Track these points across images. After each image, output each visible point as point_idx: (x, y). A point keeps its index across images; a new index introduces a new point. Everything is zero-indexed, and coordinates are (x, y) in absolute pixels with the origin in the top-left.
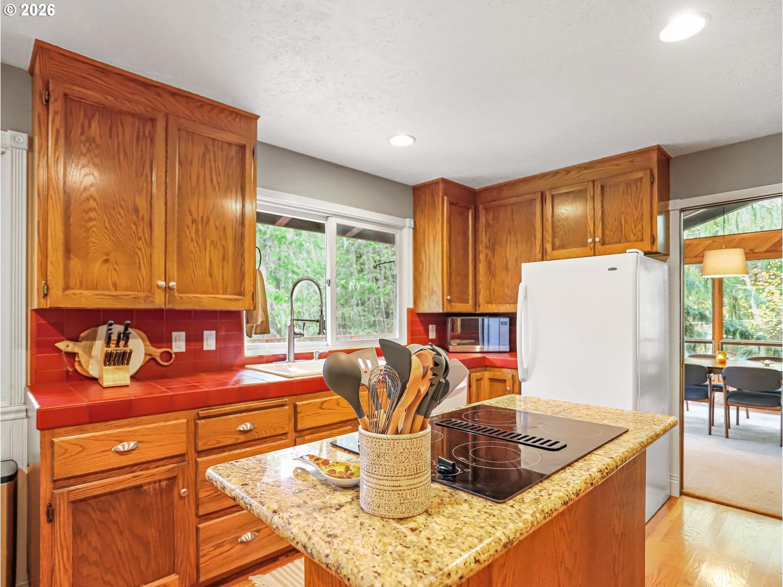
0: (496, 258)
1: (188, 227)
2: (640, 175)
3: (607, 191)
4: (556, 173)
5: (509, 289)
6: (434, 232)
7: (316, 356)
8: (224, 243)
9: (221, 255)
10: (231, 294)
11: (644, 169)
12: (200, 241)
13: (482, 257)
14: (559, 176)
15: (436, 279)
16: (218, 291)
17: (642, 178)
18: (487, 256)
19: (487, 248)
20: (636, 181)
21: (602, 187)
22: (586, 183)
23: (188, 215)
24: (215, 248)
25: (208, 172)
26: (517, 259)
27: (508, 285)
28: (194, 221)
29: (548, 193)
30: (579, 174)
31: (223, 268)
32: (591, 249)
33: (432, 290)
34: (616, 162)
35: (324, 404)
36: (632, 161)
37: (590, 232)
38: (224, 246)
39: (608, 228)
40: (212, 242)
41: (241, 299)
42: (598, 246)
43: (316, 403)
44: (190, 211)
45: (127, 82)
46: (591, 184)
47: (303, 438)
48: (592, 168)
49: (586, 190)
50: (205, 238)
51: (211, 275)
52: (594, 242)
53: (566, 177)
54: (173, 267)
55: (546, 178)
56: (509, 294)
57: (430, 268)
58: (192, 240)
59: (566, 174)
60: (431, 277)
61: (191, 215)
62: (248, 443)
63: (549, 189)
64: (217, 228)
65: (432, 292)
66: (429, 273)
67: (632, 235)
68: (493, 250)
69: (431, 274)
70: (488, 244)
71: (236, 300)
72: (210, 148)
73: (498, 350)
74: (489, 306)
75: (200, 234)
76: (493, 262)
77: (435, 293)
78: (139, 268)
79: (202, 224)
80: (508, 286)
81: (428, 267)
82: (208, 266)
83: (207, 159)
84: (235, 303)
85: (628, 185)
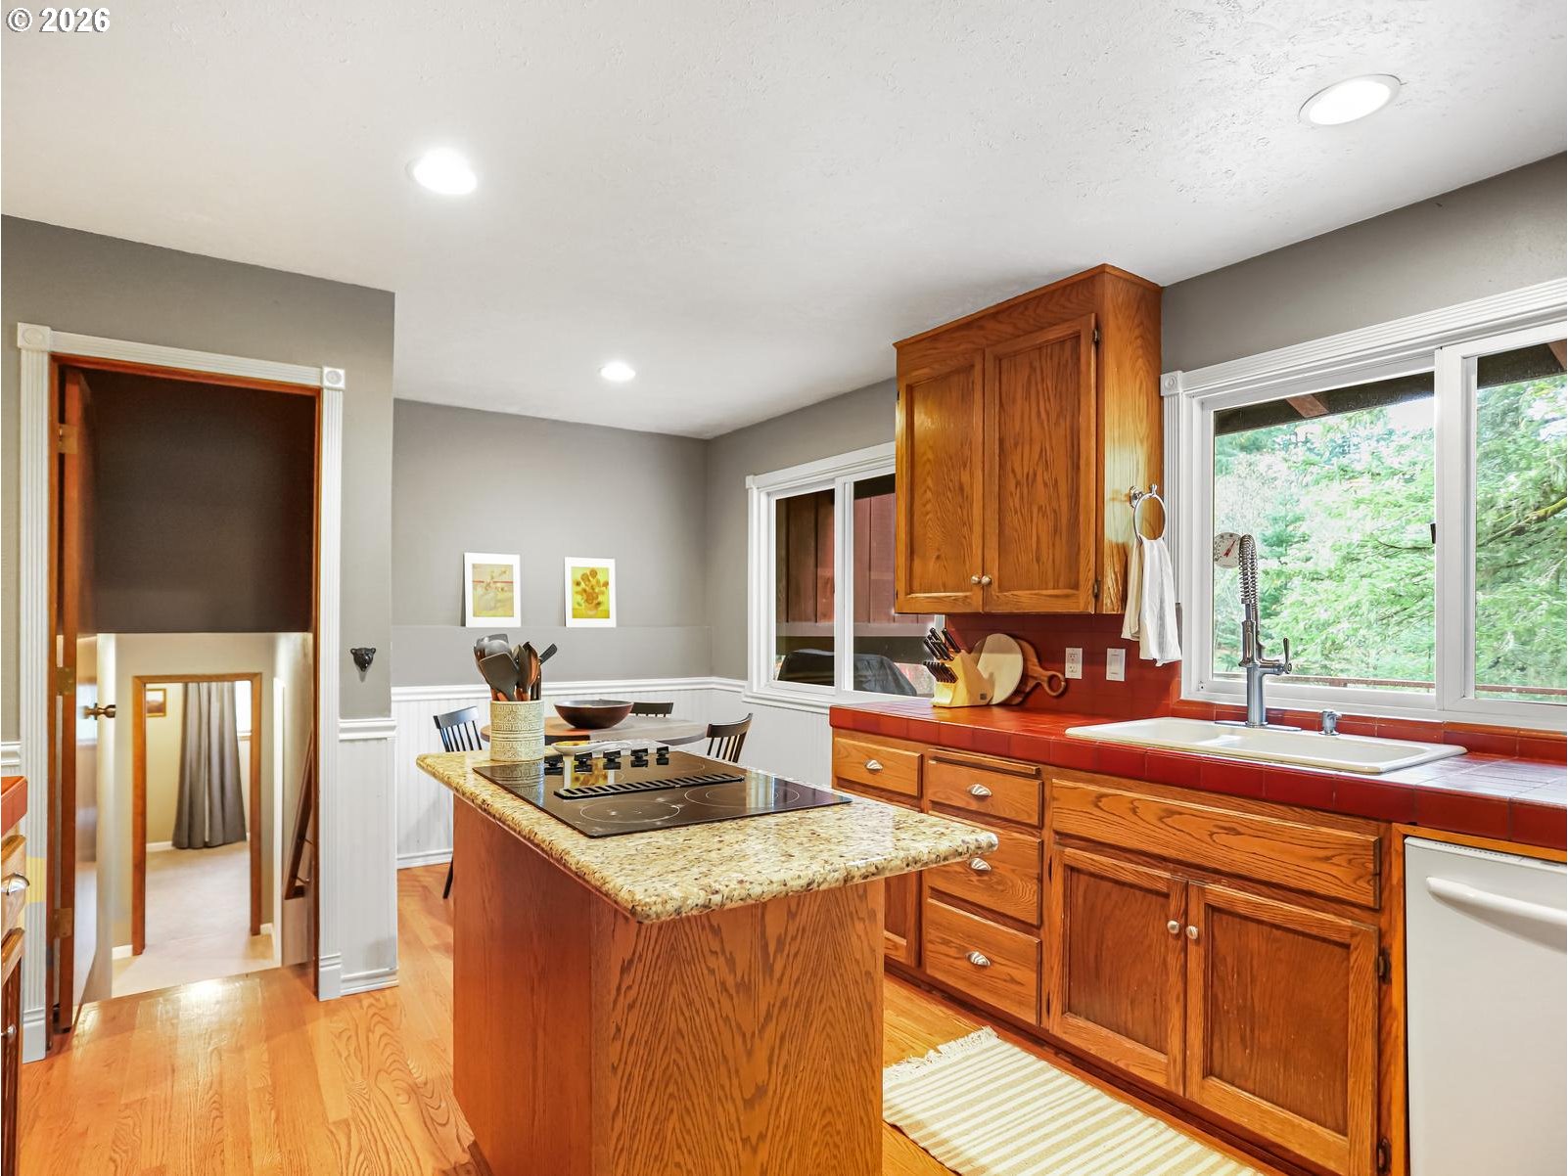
1: (1011, 494)
7: (1328, 723)
8: (1055, 504)
9: (1051, 524)
10: (1065, 588)
12: (1025, 511)
16: (1046, 583)
23: (1011, 475)
24: (1043, 516)
25: (1034, 405)
28: (1018, 484)
31: (1054, 545)
35: (1104, 800)
38: (1055, 511)
40: (1040, 508)
41: (1073, 595)
43: (1088, 793)
44: (1013, 471)
45: (954, 335)
47: (1061, 848)
50: (1031, 505)
51: (1038, 561)
54: (993, 554)
58: (1016, 512)
61: (1015, 476)
62: (987, 819)
64: (1046, 485)
71: (1067, 596)
72: (1037, 364)
75: (1025, 500)
78: (964, 561)
79: (1028, 485)
82: (1034, 546)
83: (1033, 382)
84: (1062, 601)
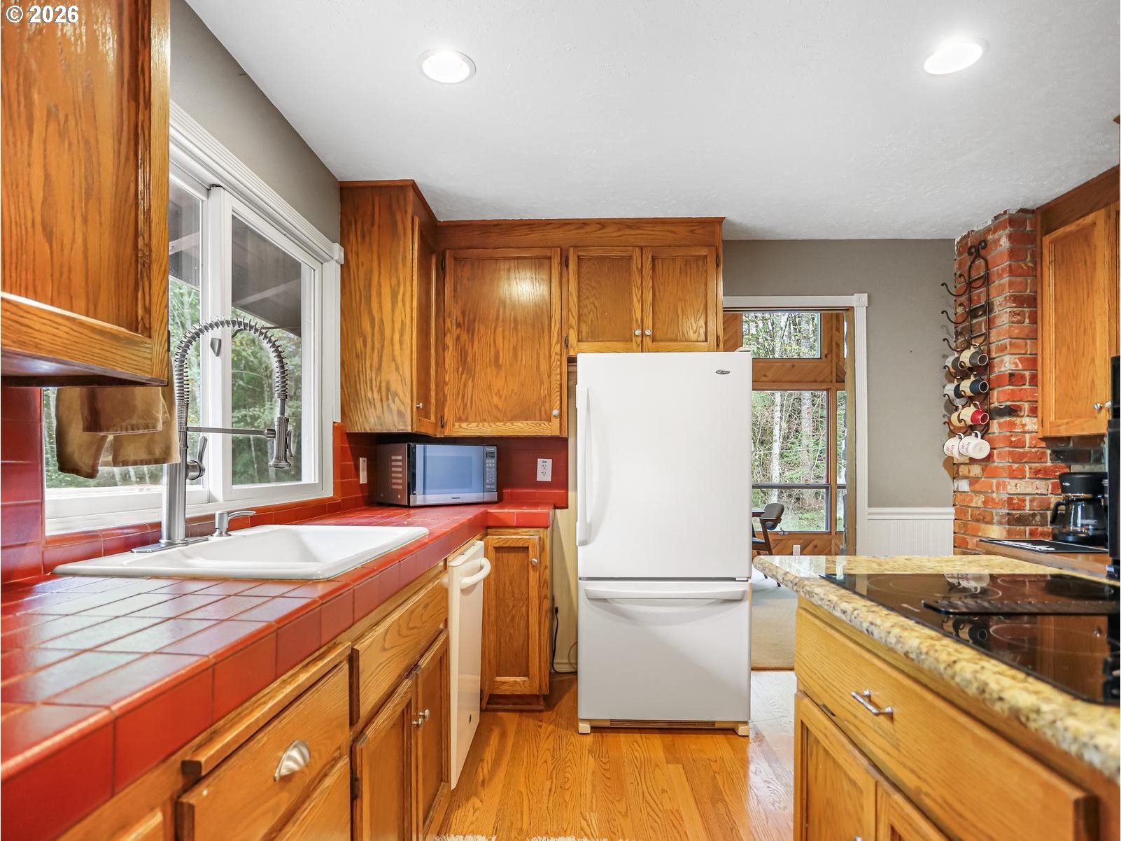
0: (476, 343)
2: (704, 252)
3: (659, 265)
4: (583, 223)
5: (500, 397)
6: (394, 281)
11: (709, 246)
13: (449, 341)
14: (588, 229)
15: (397, 369)
17: (706, 256)
18: (458, 339)
19: (458, 325)
20: (698, 258)
21: (653, 259)
22: (631, 248)
26: (515, 349)
27: (499, 391)
29: (571, 250)
30: (620, 233)
32: (638, 345)
33: (388, 389)
34: (673, 229)
36: (692, 231)
37: (637, 320)
39: (659, 319)
42: (648, 341)
46: (638, 251)
48: (639, 228)
49: (630, 258)
52: (643, 335)
53: (599, 234)
55: (567, 228)
56: (500, 406)
57: (383, 346)
59: (600, 229)
60: (384, 365)
63: (575, 247)
65: (387, 393)
66: (380, 357)
67: (691, 331)
68: (471, 331)
69: (385, 359)
70: (460, 319)
73: (481, 500)
74: (464, 425)
76: (470, 350)
77: (396, 394)
80: (498, 393)
81: (377, 345)
85: (687, 262)
